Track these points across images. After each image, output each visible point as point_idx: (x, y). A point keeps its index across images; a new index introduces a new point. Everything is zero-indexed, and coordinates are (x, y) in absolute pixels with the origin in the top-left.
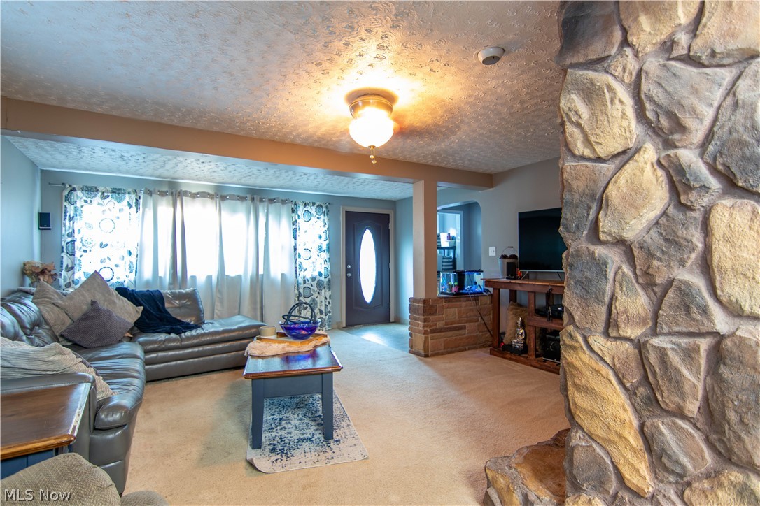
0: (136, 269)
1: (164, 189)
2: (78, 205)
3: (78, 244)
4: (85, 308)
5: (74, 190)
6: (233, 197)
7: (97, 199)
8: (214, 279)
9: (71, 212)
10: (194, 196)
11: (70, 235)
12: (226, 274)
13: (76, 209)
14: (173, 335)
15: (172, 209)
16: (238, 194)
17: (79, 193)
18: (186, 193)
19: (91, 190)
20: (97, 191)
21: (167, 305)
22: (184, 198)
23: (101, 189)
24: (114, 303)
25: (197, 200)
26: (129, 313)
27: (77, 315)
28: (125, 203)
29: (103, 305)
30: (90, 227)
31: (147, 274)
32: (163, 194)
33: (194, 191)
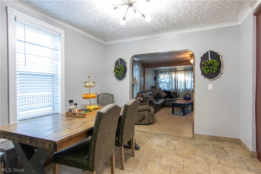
0: (168, 87)
1: (174, 70)
2: (159, 75)
3: (159, 82)
4: (158, 93)
5: (159, 73)
6: (188, 70)
7: (162, 74)
8: (184, 90)
9: (158, 77)
10: (179, 71)
11: (158, 81)
12: (187, 88)
13: (159, 76)
14: (170, 99)
15: (175, 75)
16: (189, 69)
17: (160, 73)
18: (178, 71)
19: (161, 72)
20: (162, 72)
21: (171, 94)
22: (177, 72)
23: (163, 72)
24: (162, 93)
25: (180, 72)
26: (165, 94)
27: (157, 94)
28: (167, 74)
29: (160, 93)
30: (161, 79)
31: (171, 88)
32: (173, 71)
33: (179, 70)
